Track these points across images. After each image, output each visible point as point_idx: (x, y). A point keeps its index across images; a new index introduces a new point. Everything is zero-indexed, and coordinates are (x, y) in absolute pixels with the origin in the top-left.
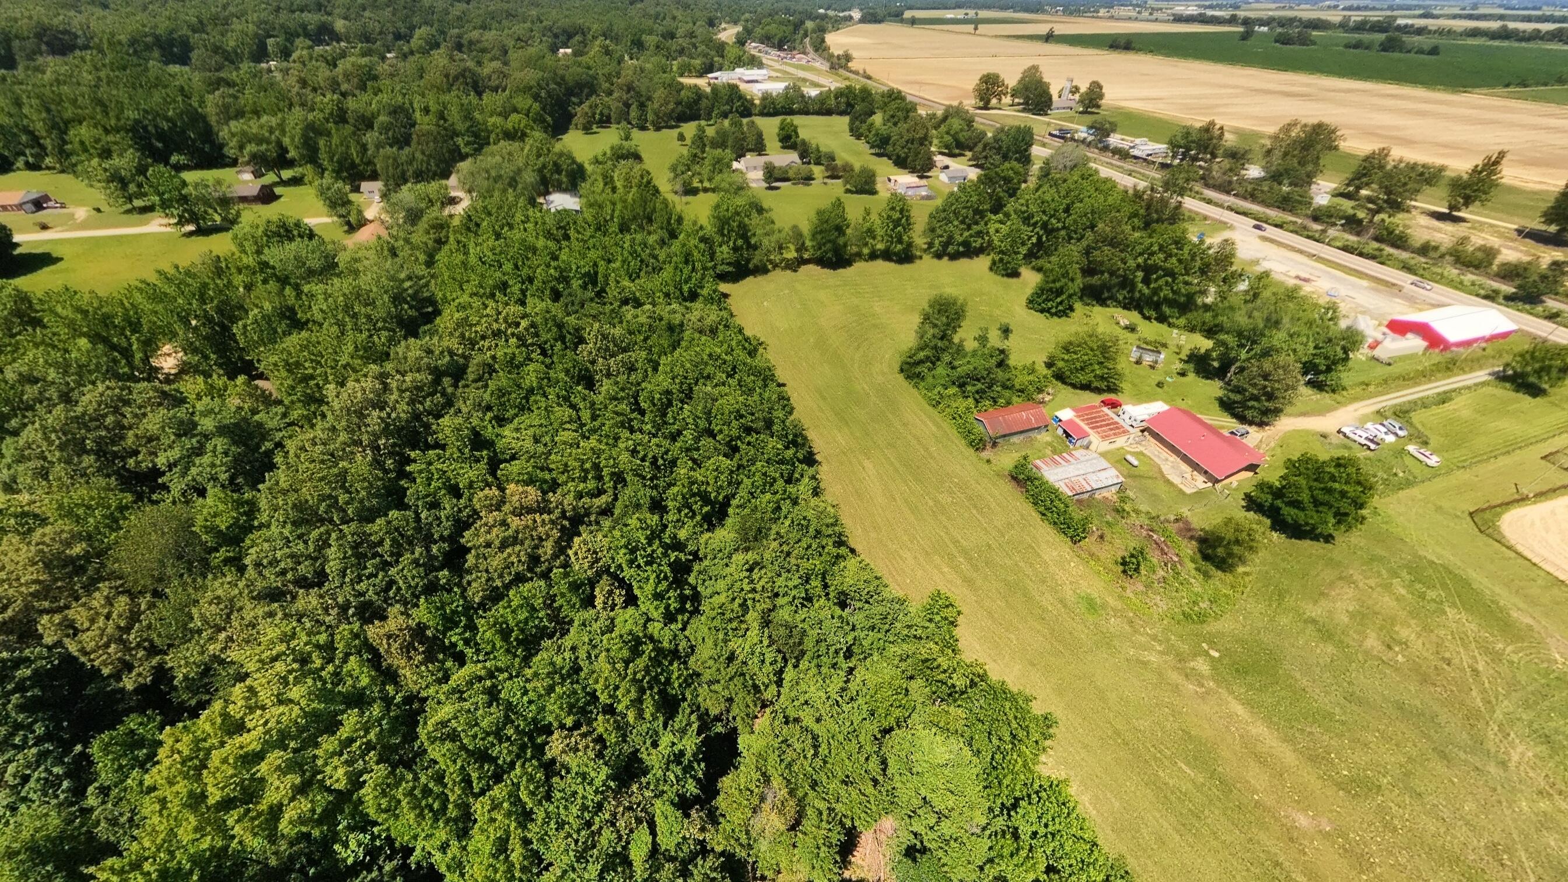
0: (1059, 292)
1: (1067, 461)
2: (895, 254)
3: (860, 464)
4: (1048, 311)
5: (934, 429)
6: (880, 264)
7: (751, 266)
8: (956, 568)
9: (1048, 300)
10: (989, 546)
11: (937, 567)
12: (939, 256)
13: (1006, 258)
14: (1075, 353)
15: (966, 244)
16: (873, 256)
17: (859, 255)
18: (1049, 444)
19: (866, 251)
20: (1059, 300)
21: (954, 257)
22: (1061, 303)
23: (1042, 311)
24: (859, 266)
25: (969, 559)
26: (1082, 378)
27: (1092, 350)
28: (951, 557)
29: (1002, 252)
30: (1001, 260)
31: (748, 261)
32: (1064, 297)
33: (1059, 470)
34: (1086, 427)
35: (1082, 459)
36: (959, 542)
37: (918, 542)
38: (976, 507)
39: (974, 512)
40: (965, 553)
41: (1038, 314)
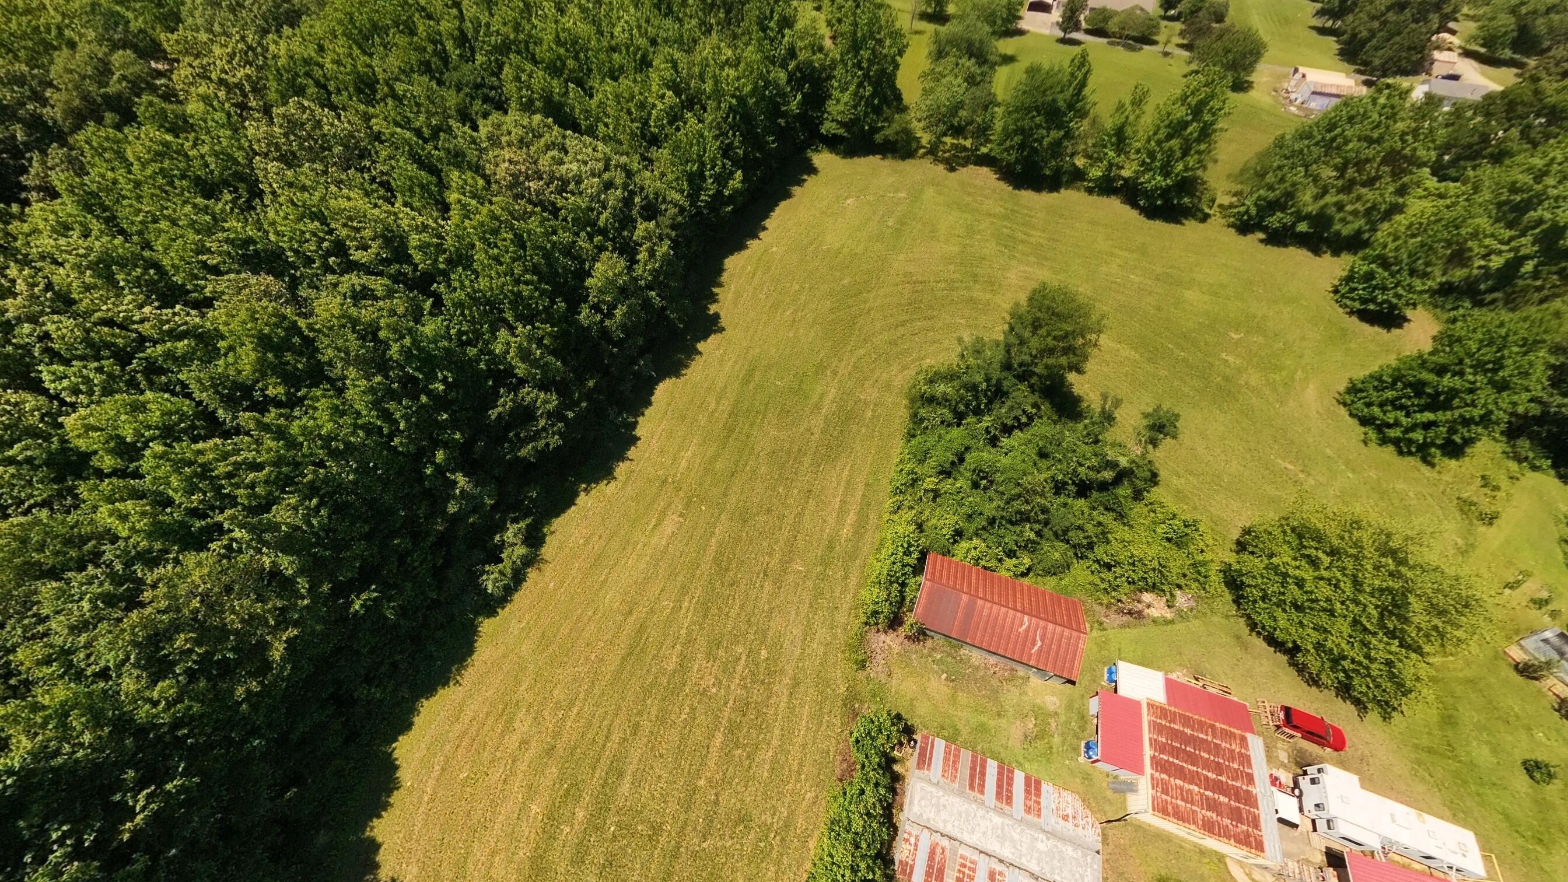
0: (1438, 402)
1: (1004, 793)
2: (1148, 195)
3: (663, 514)
4: (1381, 428)
5: (846, 532)
6: (1115, 207)
7: (879, 138)
8: (552, 818)
9: (1395, 404)
10: (657, 829)
11: (531, 791)
12: (1244, 227)
14: (1314, 563)
15: (1321, 221)
16: (1106, 187)
17: (1077, 176)
18: (1041, 714)
19: (1096, 173)
20: (1429, 416)
21: (1277, 238)
22: (1427, 426)
23: (1365, 421)
24: (1070, 197)
25: (594, 824)
26: (1284, 623)
27: (1357, 584)
28: (571, 794)
29: (1384, 262)
30: (1369, 276)
31: (875, 130)
32: (1441, 416)
34: (1148, 752)
35: (1049, 819)
36: (621, 774)
37: (564, 718)
38: (733, 729)
39: (718, 740)
40: (602, 806)
41: (1354, 423)
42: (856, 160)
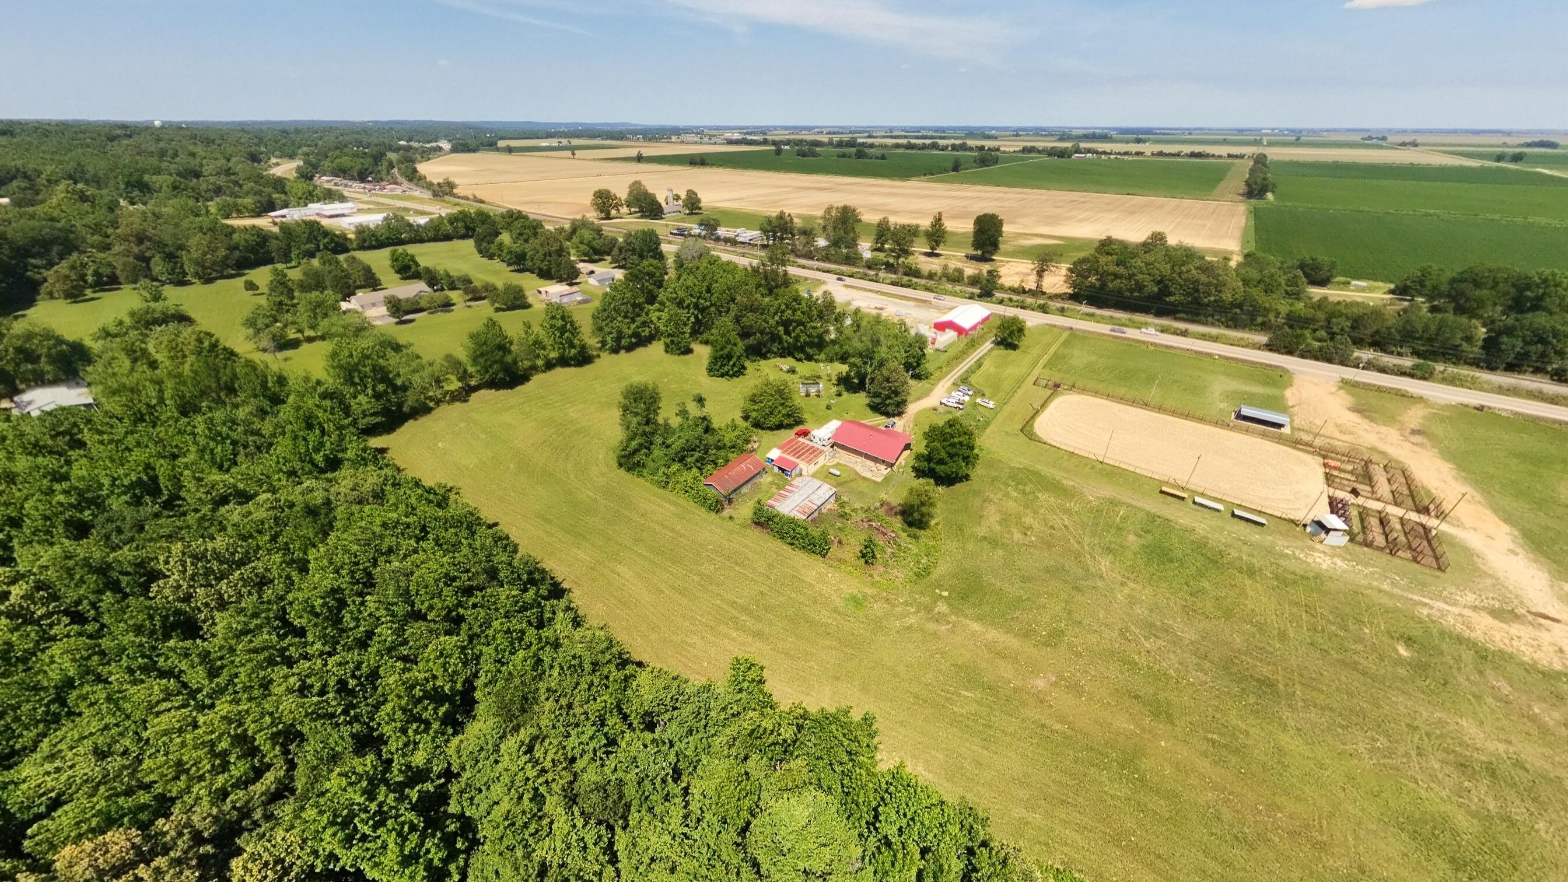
1: (791, 492)
2: (572, 359)
3: (614, 572)
4: (727, 374)
5: (672, 508)
6: (560, 372)
7: (405, 409)
8: (742, 629)
9: (723, 365)
10: (762, 593)
11: (727, 636)
12: (615, 351)
13: (675, 339)
14: (761, 402)
15: (635, 335)
16: (549, 366)
18: (772, 483)
19: (540, 363)
20: (731, 363)
22: (734, 365)
23: (722, 376)
24: (537, 379)
25: (750, 614)
26: (774, 420)
27: (772, 396)
28: (735, 620)
29: (670, 335)
30: (672, 342)
32: (734, 360)
33: (788, 502)
34: (793, 459)
35: (801, 485)
36: (735, 602)
37: (700, 621)
38: (737, 563)
39: (737, 568)
40: (745, 610)
41: (720, 379)
42: (398, 431)
